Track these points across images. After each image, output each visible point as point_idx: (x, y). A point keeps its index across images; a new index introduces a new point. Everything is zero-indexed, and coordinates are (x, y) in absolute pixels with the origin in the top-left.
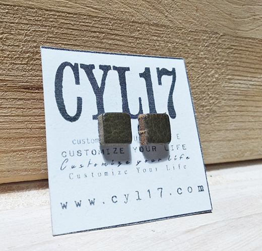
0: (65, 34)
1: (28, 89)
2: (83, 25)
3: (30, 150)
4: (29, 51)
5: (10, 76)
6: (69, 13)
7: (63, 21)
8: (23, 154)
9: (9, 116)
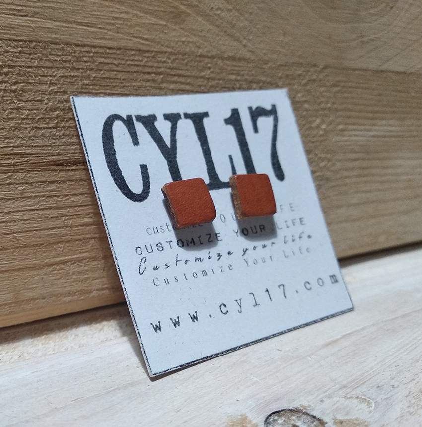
0: (107, 78)
1: (61, 165)
2: (132, 65)
3: (73, 262)
4: (58, 108)
5: (33, 147)
6: (110, 48)
7: (102, 60)
8: (62, 269)
9: (37, 210)
